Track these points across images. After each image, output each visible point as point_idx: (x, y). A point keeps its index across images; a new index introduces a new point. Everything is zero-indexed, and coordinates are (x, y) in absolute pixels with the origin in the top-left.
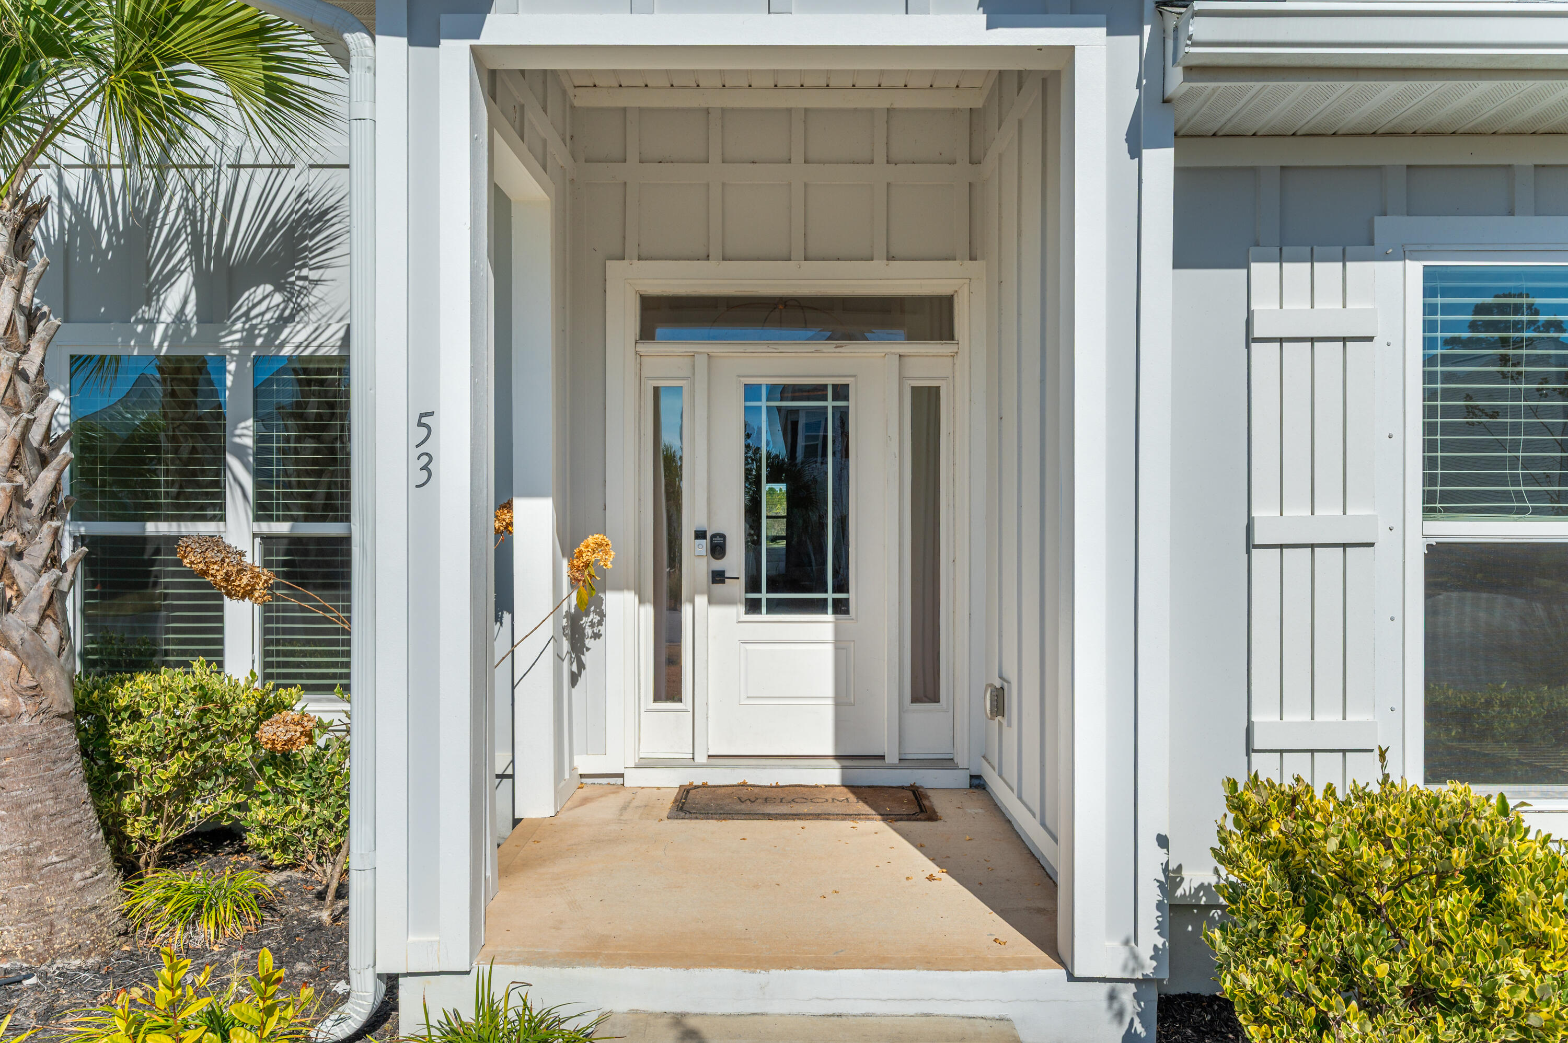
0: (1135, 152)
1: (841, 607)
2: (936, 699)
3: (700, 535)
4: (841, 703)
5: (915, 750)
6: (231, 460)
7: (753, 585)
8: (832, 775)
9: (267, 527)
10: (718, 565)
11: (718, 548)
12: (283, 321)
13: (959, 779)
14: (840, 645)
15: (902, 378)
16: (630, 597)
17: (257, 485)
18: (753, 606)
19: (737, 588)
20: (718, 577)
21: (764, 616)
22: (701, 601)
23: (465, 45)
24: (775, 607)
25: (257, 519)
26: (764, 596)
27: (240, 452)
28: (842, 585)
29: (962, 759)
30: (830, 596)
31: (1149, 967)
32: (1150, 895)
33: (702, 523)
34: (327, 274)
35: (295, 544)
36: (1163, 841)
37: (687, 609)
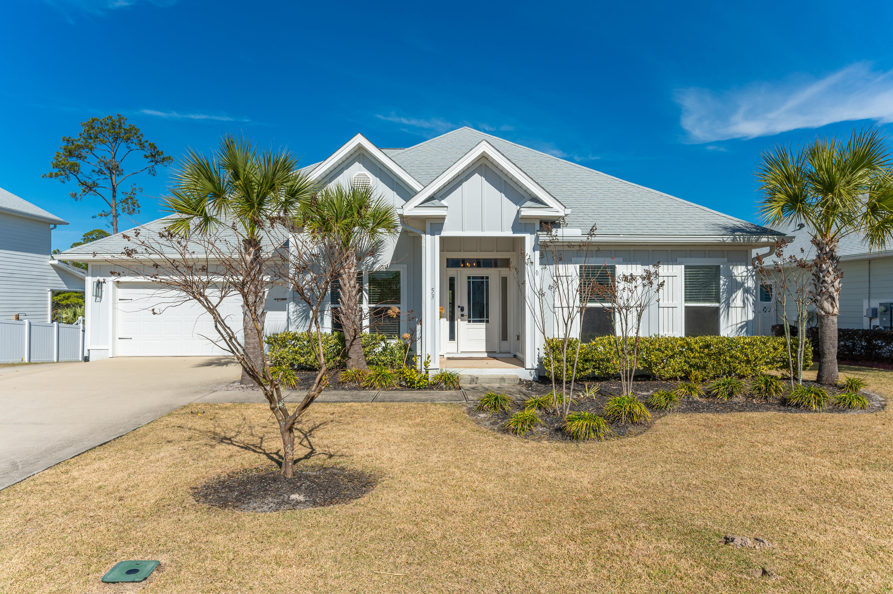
0: (534, 251)
1: (487, 321)
2: (507, 340)
3: (459, 307)
4: (487, 341)
5: (502, 350)
6: (364, 292)
7: (469, 317)
8: (485, 355)
9: (370, 305)
10: (462, 313)
11: (462, 309)
12: (374, 263)
13: (512, 356)
14: (487, 329)
15: (500, 275)
16: (445, 319)
17: (369, 297)
18: (469, 321)
19: (466, 317)
20: (462, 315)
21: (472, 323)
22: (459, 320)
23: (439, 236)
24: (474, 321)
25: (369, 304)
26: (472, 319)
27: (366, 290)
28: (487, 317)
29: (512, 352)
30: (485, 319)
31: (536, 367)
32: (537, 357)
33: (459, 304)
34: (382, 253)
35: (375, 308)
36: (538, 349)
37: (456, 322)
